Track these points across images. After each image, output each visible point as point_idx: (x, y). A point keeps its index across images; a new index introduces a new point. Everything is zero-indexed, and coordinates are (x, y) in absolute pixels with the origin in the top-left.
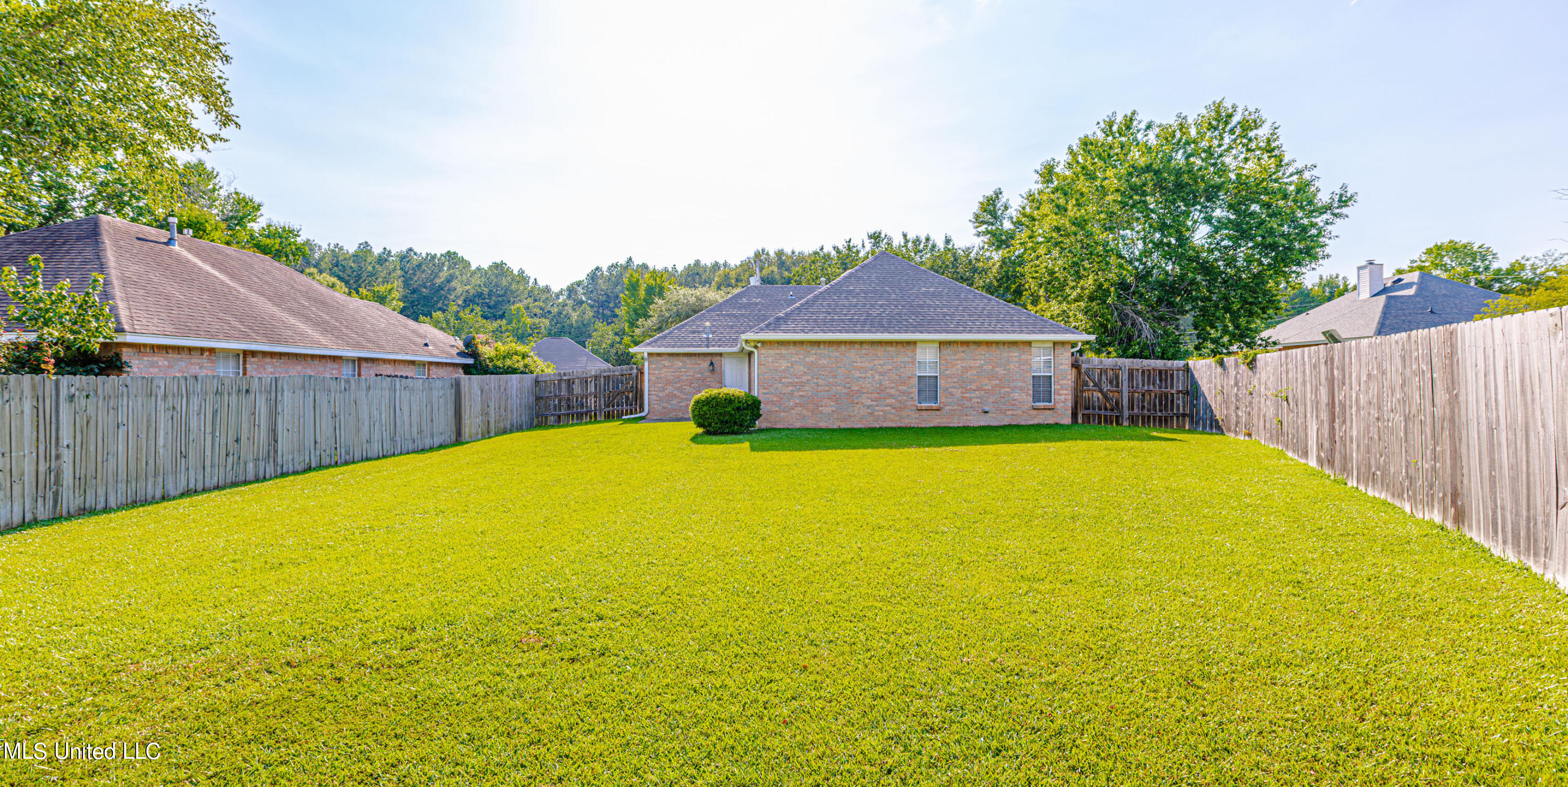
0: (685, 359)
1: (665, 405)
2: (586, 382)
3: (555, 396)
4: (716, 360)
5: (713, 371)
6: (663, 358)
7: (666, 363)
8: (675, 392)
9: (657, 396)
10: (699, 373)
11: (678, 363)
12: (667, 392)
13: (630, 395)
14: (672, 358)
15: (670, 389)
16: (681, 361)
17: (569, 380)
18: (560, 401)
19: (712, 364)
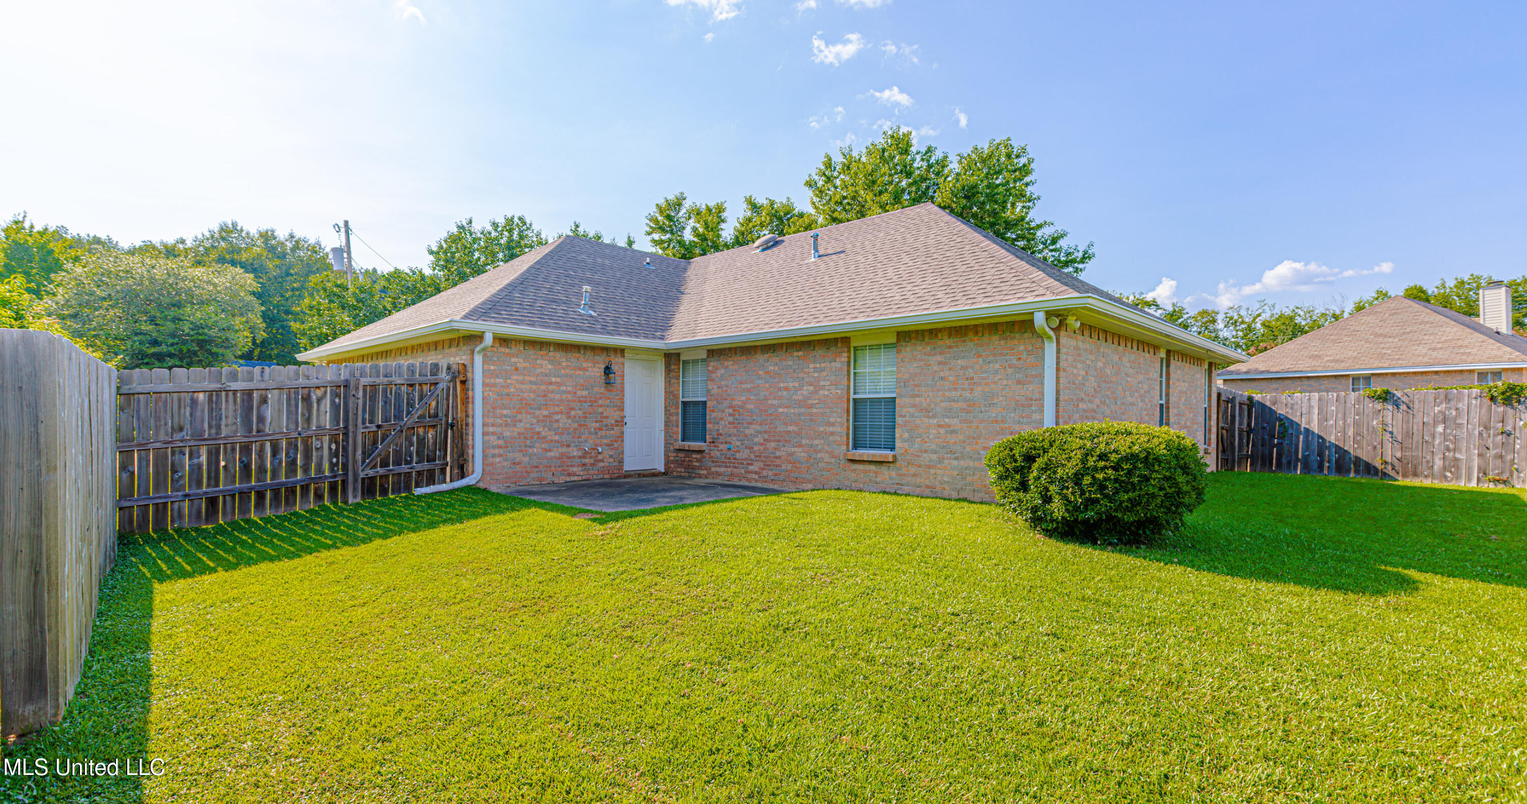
0: (559, 355)
1: (518, 456)
2: (307, 399)
3: (198, 436)
4: (616, 360)
5: (608, 383)
6: (514, 349)
7: (520, 362)
8: (538, 429)
9: (500, 436)
10: (584, 387)
11: (544, 363)
12: (520, 427)
13: (431, 434)
14: (531, 352)
15: (526, 421)
16: (551, 361)
17: (249, 393)
18: (213, 455)
19: (608, 370)
